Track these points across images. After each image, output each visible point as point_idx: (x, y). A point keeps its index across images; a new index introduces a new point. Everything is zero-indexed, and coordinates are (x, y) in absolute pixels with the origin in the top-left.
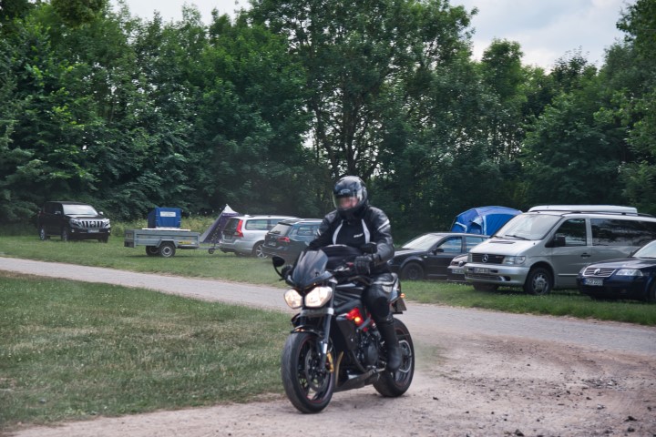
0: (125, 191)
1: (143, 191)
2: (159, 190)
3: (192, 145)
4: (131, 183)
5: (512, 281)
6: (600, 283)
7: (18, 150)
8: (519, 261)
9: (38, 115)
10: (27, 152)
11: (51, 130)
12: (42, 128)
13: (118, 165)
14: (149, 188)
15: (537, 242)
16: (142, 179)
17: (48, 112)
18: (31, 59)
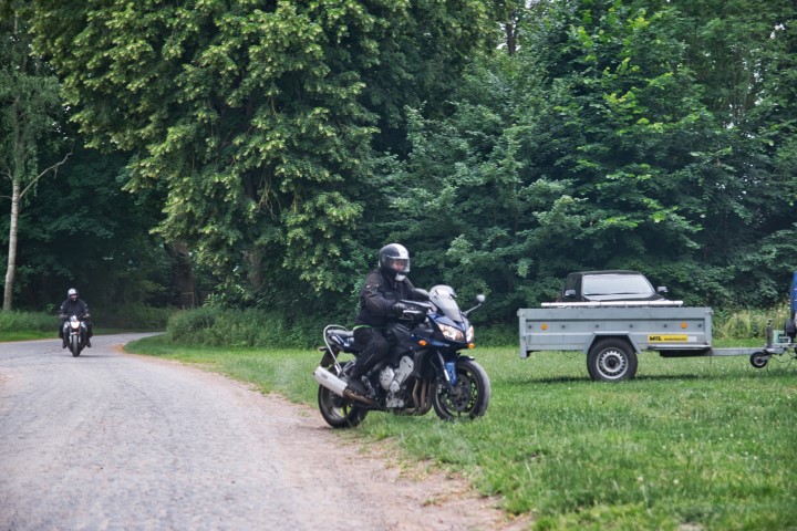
10: (555, 186)
11: (606, 141)
17: (598, 106)
18: (581, 17)
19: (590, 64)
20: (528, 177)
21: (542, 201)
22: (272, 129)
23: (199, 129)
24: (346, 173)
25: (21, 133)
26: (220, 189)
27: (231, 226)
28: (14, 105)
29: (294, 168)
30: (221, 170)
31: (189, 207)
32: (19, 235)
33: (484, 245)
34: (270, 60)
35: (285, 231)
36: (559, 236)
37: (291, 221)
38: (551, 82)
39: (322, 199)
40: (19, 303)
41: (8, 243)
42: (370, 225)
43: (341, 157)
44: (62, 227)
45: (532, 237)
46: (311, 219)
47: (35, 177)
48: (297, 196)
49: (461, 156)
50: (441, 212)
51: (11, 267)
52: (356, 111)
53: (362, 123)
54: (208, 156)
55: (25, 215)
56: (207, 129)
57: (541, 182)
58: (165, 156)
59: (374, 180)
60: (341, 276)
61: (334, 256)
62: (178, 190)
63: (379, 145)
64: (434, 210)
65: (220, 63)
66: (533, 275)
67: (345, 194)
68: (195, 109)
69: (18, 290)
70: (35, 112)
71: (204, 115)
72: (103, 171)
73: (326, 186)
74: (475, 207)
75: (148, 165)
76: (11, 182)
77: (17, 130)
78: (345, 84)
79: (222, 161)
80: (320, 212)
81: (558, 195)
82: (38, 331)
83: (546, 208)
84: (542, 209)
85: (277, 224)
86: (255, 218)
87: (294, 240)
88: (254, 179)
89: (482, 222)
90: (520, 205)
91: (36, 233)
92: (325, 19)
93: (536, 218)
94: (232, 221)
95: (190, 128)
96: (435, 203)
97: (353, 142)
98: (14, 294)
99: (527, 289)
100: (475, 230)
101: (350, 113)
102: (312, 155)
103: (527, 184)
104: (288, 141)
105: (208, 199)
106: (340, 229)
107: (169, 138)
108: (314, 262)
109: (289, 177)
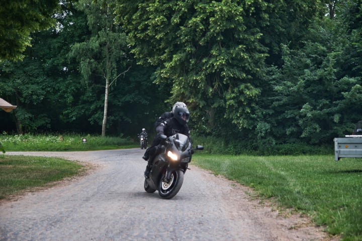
20: (339, 76)
21: (346, 87)
22: (219, 55)
23: (187, 55)
24: (253, 75)
25: (110, 58)
26: (196, 82)
27: (202, 99)
28: (107, 46)
29: (229, 73)
30: (197, 74)
31: (182, 90)
32: (108, 103)
33: (318, 108)
34: (219, 24)
35: (225, 101)
36: (354, 104)
37: (228, 97)
38: (351, 31)
39: (242, 86)
40: (109, 133)
41: (104, 106)
42: (264, 99)
43: (251, 67)
44: (127, 100)
45: (341, 104)
46: (237, 96)
47: (115, 77)
48: (231, 85)
49: (307, 66)
50: (297, 92)
51: (105, 117)
52: (258, 46)
53: (261, 52)
54: (191, 68)
55: (111, 94)
56: (191, 55)
57: (346, 78)
58: (172, 68)
59: (266, 78)
60: (251, 122)
61: (248, 112)
62: (177, 83)
63: (268, 62)
64: (294, 92)
65: (196, 25)
66: (341, 122)
67: (253, 84)
68: (185, 46)
69: (108, 127)
70: (116, 49)
71: (189, 49)
72: (145, 74)
73: (244, 81)
74: (313, 90)
75: (164, 72)
76: (105, 80)
77: (108, 57)
78: (253, 34)
79: (197, 70)
80: (241, 93)
81: (354, 84)
82: (117, 146)
83: (348, 90)
84: (345, 91)
85: (222, 98)
86: (212, 95)
87: (229, 105)
88: (212, 78)
89: (317, 97)
90: (335, 89)
91: (116, 102)
92: (244, 4)
93: (343, 95)
94: (202, 97)
95: (183, 55)
96: (295, 88)
97: (257, 61)
98: (106, 129)
99: (338, 128)
100: (313, 101)
101: (255, 47)
102: (238, 67)
103: (339, 79)
104: (227, 61)
105: (191, 87)
106: (250, 100)
107: (174, 60)
108: (238, 115)
109: (227, 77)
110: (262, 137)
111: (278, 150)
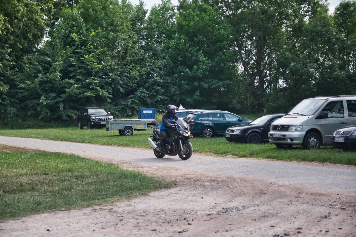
0: (128, 100)
1: (139, 100)
2: (147, 99)
3: (166, 73)
4: (132, 96)
5: (294, 142)
6: (342, 140)
7: (67, 80)
8: (299, 129)
9: (77, 60)
10: (72, 81)
11: (84, 69)
12: (79, 68)
13: (124, 86)
14: (142, 98)
15: (310, 117)
16: (138, 93)
17: (82, 59)
18: (73, 29)
19: (78, 45)
33: (49, 99)
36: (72, 96)
42: (11, 91)
49: (39, 71)
50: (35, 88)
64: (32, 88)
67: (4, 83)
74: (45, 87)
81: (73, 84)
84: (67, 88)
90: (59, 87)
93: (66, 91)
100: (45, 94)
103: (62, 80)
110: (12, 118)
111: (23, 125)
